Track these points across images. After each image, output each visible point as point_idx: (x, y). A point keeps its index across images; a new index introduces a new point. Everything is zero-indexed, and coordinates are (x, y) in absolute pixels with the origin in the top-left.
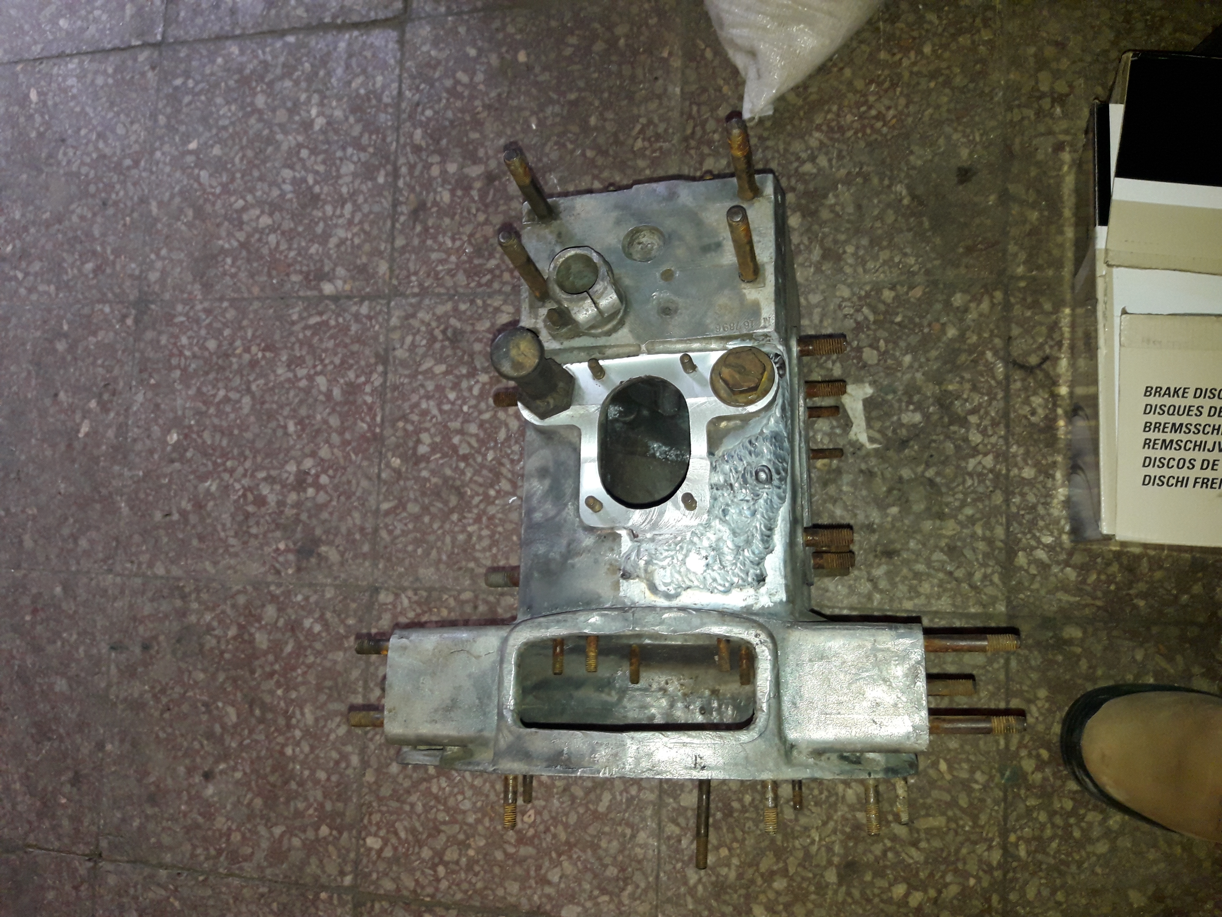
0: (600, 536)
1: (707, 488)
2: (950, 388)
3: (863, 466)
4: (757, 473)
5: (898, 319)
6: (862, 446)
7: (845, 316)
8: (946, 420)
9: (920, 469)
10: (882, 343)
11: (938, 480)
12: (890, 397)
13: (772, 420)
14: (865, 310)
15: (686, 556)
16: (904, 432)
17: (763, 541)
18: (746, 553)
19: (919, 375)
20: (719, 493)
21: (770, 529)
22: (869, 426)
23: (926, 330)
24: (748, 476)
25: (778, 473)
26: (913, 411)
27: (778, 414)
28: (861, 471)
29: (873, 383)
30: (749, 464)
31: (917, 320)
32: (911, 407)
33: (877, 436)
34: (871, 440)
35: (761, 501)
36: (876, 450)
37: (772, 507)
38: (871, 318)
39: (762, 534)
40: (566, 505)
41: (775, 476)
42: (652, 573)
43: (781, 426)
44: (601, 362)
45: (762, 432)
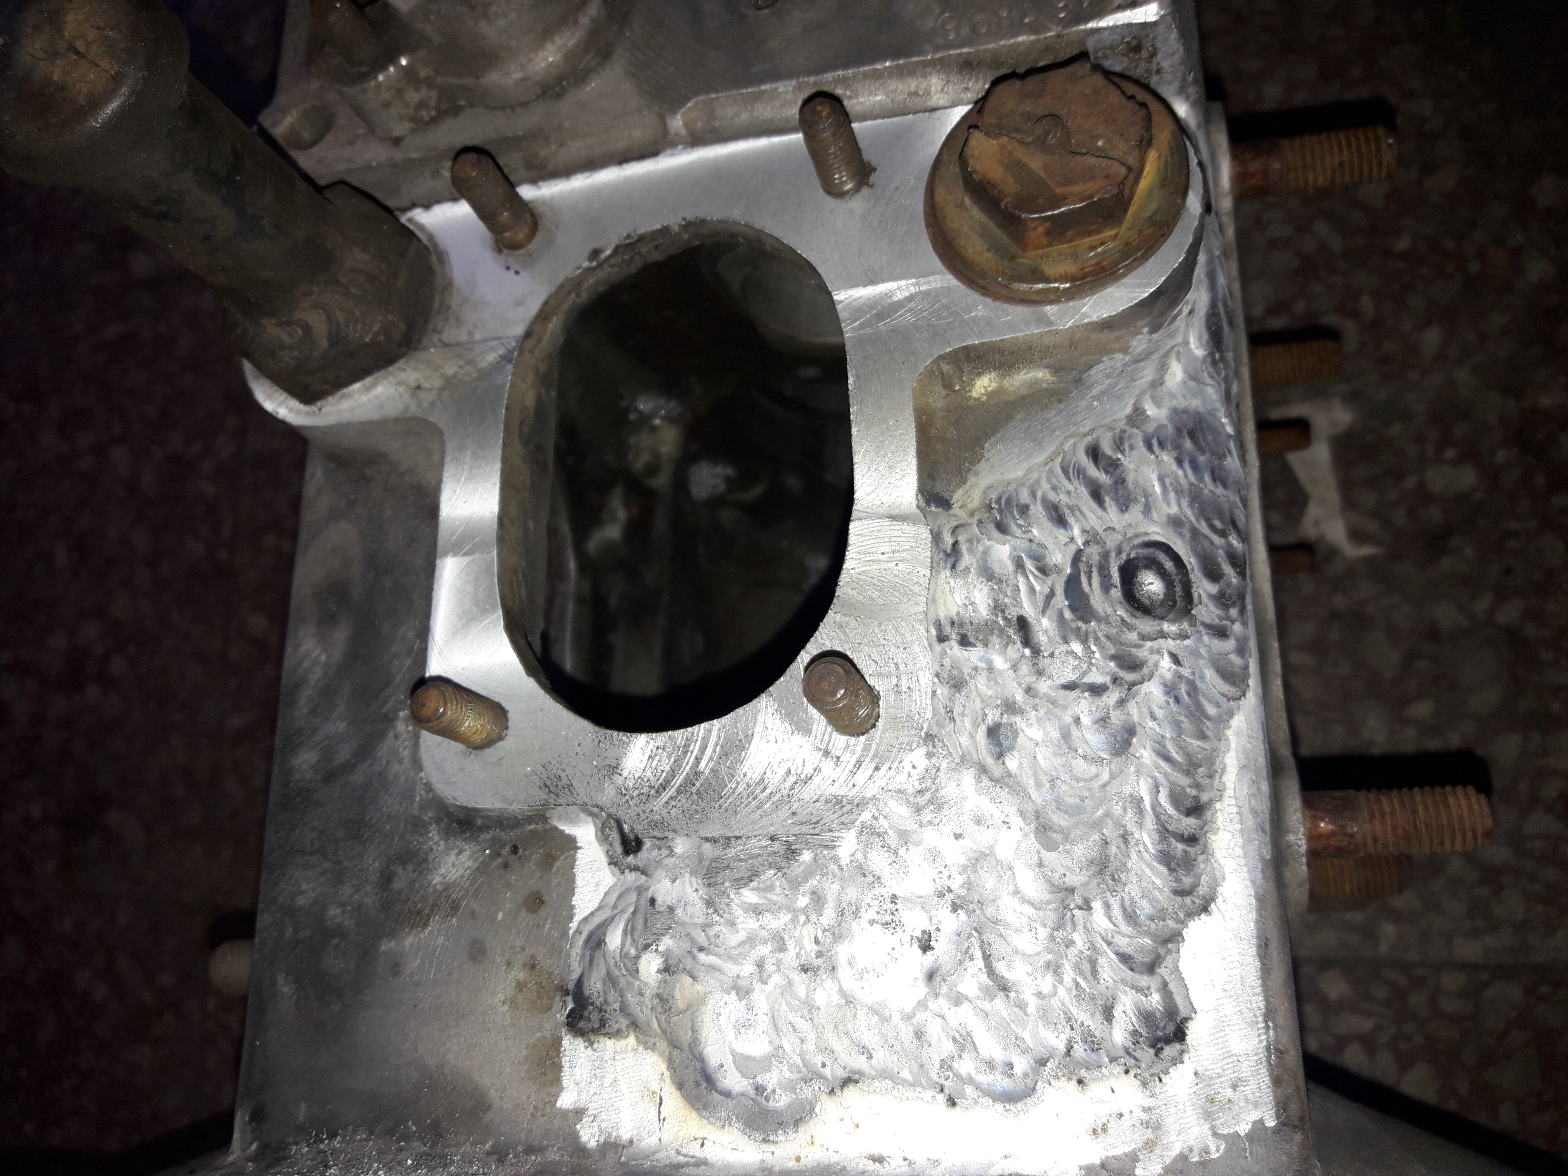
0: (496, 845)
1: (923, 633)
2: (1546, 401)
3: (1339, 602)
4: (1129, 573)
5: (1403, 244)
6: (1333, 552)
7: (1273, 244)
8: (1540, 480)
9: (1482, 605)
10: (1366, 304)
11: (1530, 630)
12: (1395, 430)
13: (1176, 373)
14: (1321, 228)
15: (838, 934)
16: (1434, 514)
17: (1166, 858)
18: (1099, 918)
19: (1462, 375)
20: (974, 655)
21: (1196, 809)
22: (1349, 503)
23: (1474, 267)
24: (1093, 588)
25: (1213, 574)
26: (1458, 462)
27: (1197, 348)
28: (1335, 615)
29: (1352, 398)
30: (1092, 538)
31: (1449, 244)
32: (1450, 453)
33: (1372, 526)
34: (1357, 535)
35: (1153, 690)
36: (1369, 561)
37: (1197, 714)
38: (1336, 244)
39: (1164, 832)
40: (389, 720)
41: (1203, 588)
42: (694, 1007)
43: (1213, 394)
44: (526, 192)
45: (1137, 417)
